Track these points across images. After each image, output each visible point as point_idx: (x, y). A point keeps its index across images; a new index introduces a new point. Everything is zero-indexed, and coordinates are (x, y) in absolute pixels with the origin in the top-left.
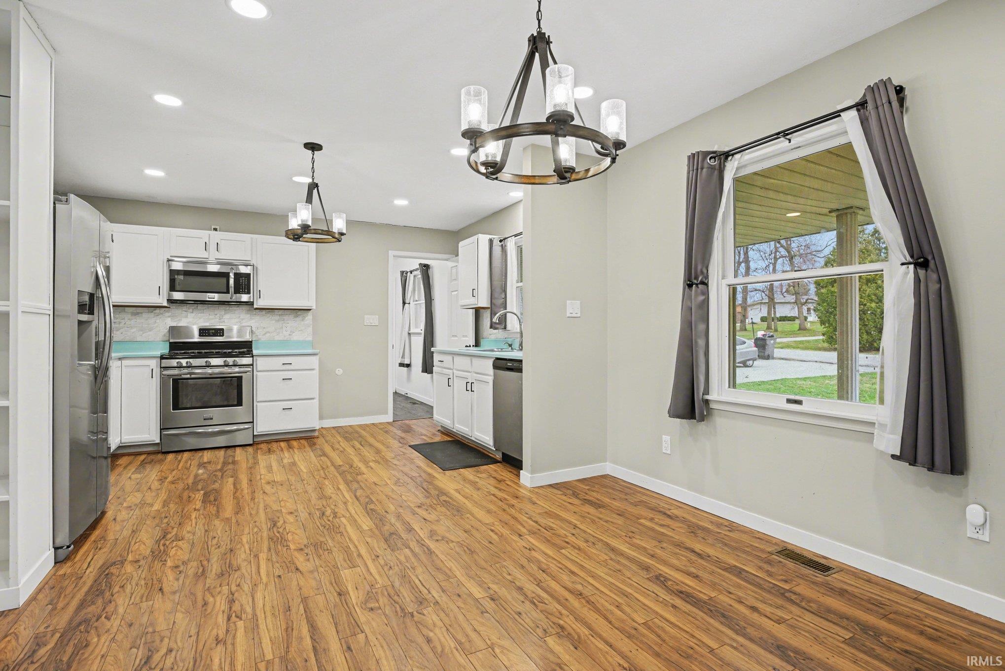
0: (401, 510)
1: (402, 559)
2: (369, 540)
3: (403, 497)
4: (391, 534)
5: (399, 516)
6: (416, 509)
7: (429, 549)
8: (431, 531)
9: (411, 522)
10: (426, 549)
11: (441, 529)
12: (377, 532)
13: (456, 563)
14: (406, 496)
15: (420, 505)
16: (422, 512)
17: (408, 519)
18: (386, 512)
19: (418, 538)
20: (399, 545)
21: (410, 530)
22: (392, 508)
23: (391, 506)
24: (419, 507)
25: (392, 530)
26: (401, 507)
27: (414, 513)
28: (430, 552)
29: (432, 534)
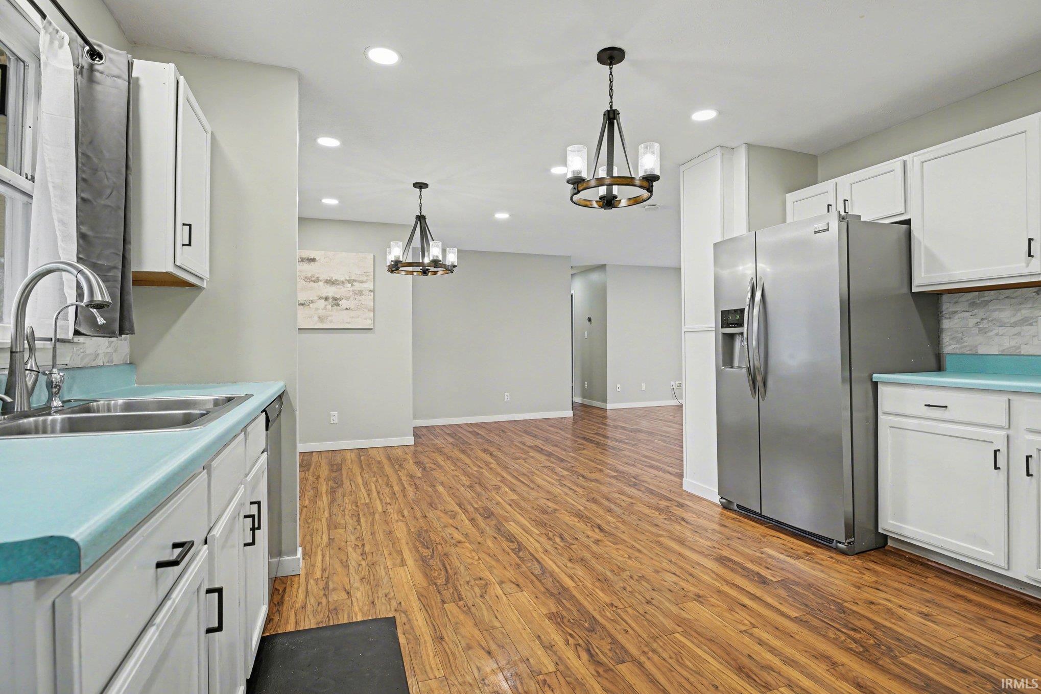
0: (480, 539)
1: (480, 503)
2: (506, 514)
3: (477, 558)
4: (488, 517)
5: (482, 533)
6: (463, 539)
7: (460, 507)
8: (454, 518)
9: (470, 526)
10: (463, 507)
11: (446, 519)
12: (501, 519)
13: (445, 499)
14: (473, 558)
15: (458, 545)
16: (458, 536)
17: (474, 530)
18: (495, 538)
19: (467, 514)
20: (481, 510)
21: (472, 520)
22: (490, 543)
23: (491, 545)
24: (459, 542)
25: (488, 521)
26: (479, 543)
27: (466, 535)
28: (460, 505)
29: (454, 516)
